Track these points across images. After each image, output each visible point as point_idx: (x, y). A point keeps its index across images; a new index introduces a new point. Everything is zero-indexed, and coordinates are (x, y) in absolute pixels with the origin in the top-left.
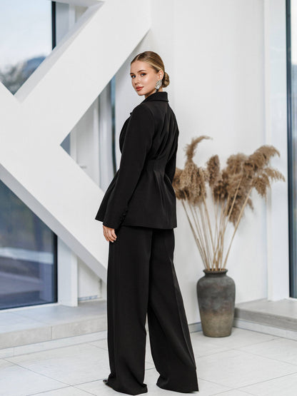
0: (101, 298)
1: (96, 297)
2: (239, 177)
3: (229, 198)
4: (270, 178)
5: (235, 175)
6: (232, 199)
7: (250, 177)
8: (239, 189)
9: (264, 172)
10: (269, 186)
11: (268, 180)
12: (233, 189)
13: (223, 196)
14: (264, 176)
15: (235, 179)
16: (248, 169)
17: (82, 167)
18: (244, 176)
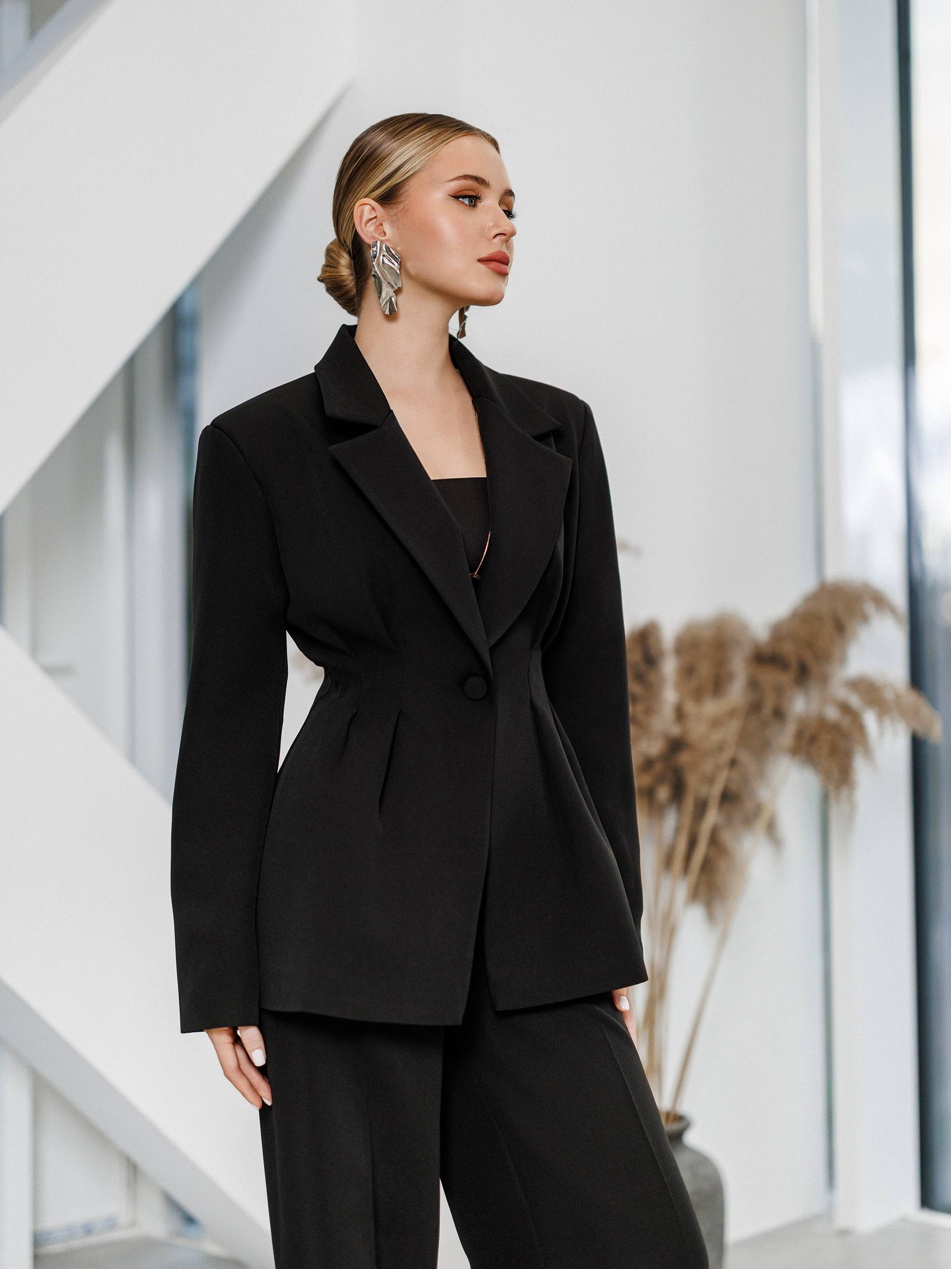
0: (133, 1224)
1: (111, 1224)
2: (732, 714)
3: (689, 804)
4: (870, 719)
5: (711, 707)
6: (701, 808)
7: (779, 714)
8: (733, 763)
9: (840, 692)
10: (868, 753)
11: (860, 727)
12: (708, 766)
13: (663, 793)
14: (845, 708)
15: (716, 723)
16: (770, 677)
17: (51, 671)
18: (755, 707)
